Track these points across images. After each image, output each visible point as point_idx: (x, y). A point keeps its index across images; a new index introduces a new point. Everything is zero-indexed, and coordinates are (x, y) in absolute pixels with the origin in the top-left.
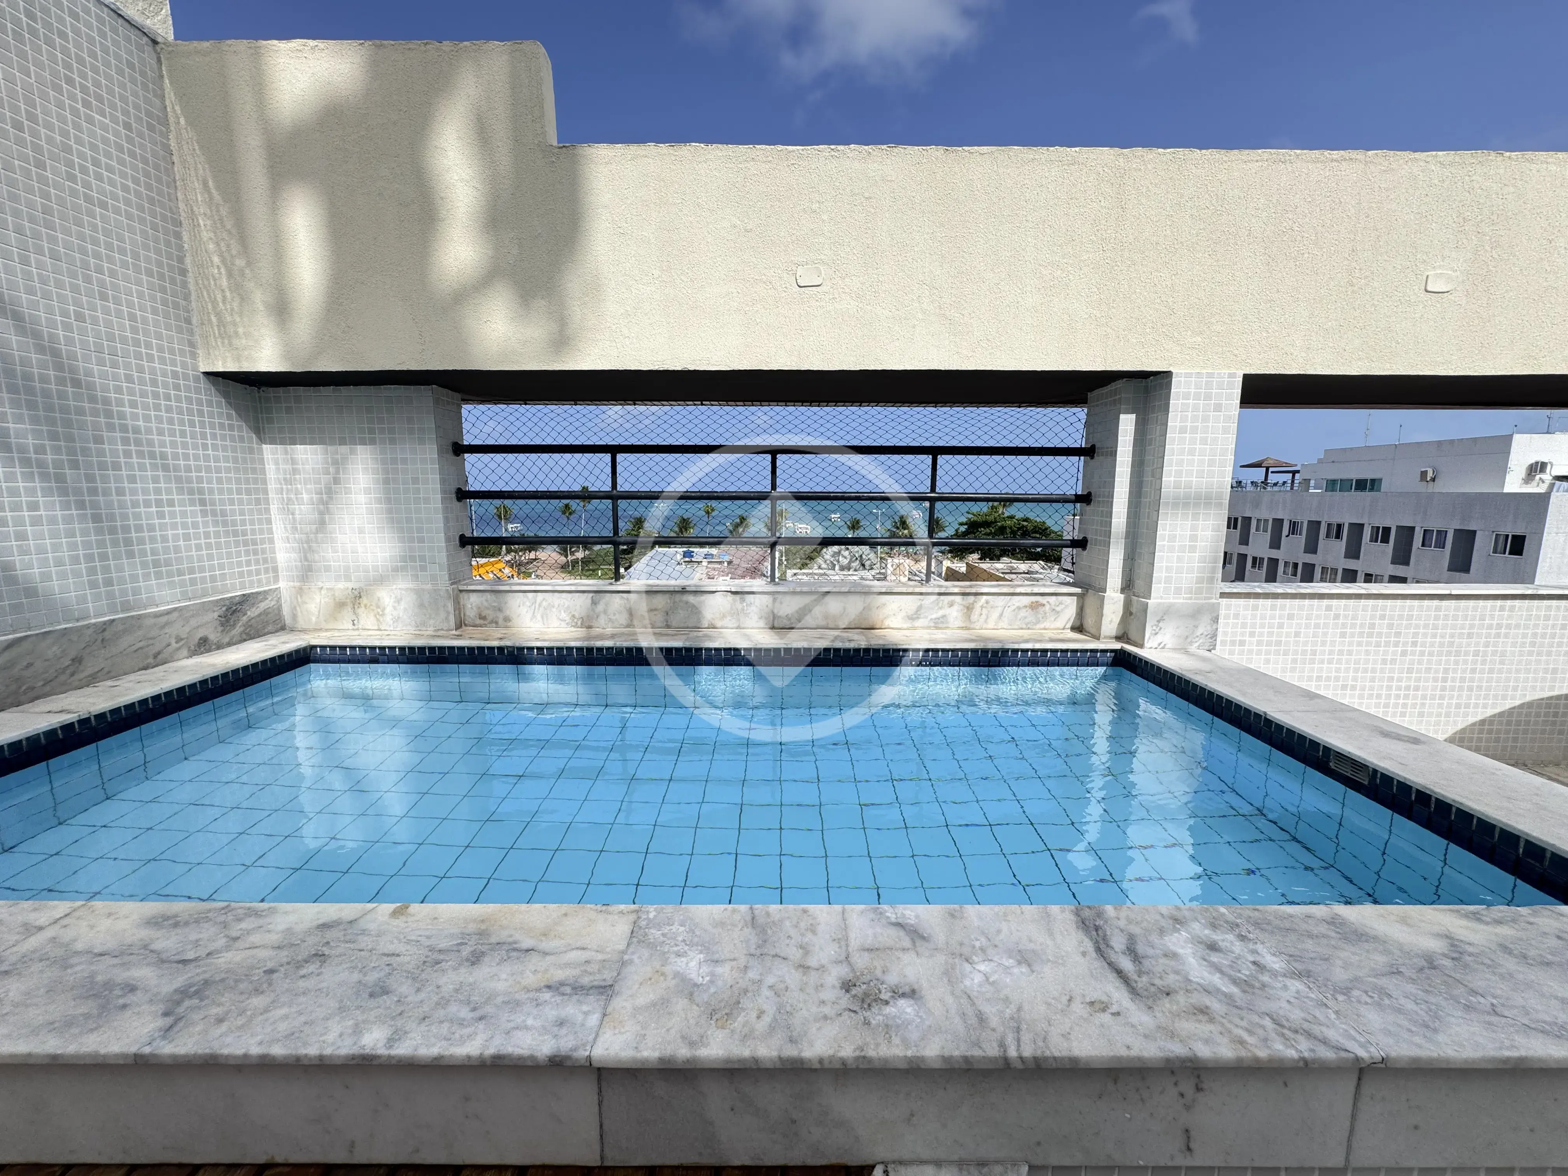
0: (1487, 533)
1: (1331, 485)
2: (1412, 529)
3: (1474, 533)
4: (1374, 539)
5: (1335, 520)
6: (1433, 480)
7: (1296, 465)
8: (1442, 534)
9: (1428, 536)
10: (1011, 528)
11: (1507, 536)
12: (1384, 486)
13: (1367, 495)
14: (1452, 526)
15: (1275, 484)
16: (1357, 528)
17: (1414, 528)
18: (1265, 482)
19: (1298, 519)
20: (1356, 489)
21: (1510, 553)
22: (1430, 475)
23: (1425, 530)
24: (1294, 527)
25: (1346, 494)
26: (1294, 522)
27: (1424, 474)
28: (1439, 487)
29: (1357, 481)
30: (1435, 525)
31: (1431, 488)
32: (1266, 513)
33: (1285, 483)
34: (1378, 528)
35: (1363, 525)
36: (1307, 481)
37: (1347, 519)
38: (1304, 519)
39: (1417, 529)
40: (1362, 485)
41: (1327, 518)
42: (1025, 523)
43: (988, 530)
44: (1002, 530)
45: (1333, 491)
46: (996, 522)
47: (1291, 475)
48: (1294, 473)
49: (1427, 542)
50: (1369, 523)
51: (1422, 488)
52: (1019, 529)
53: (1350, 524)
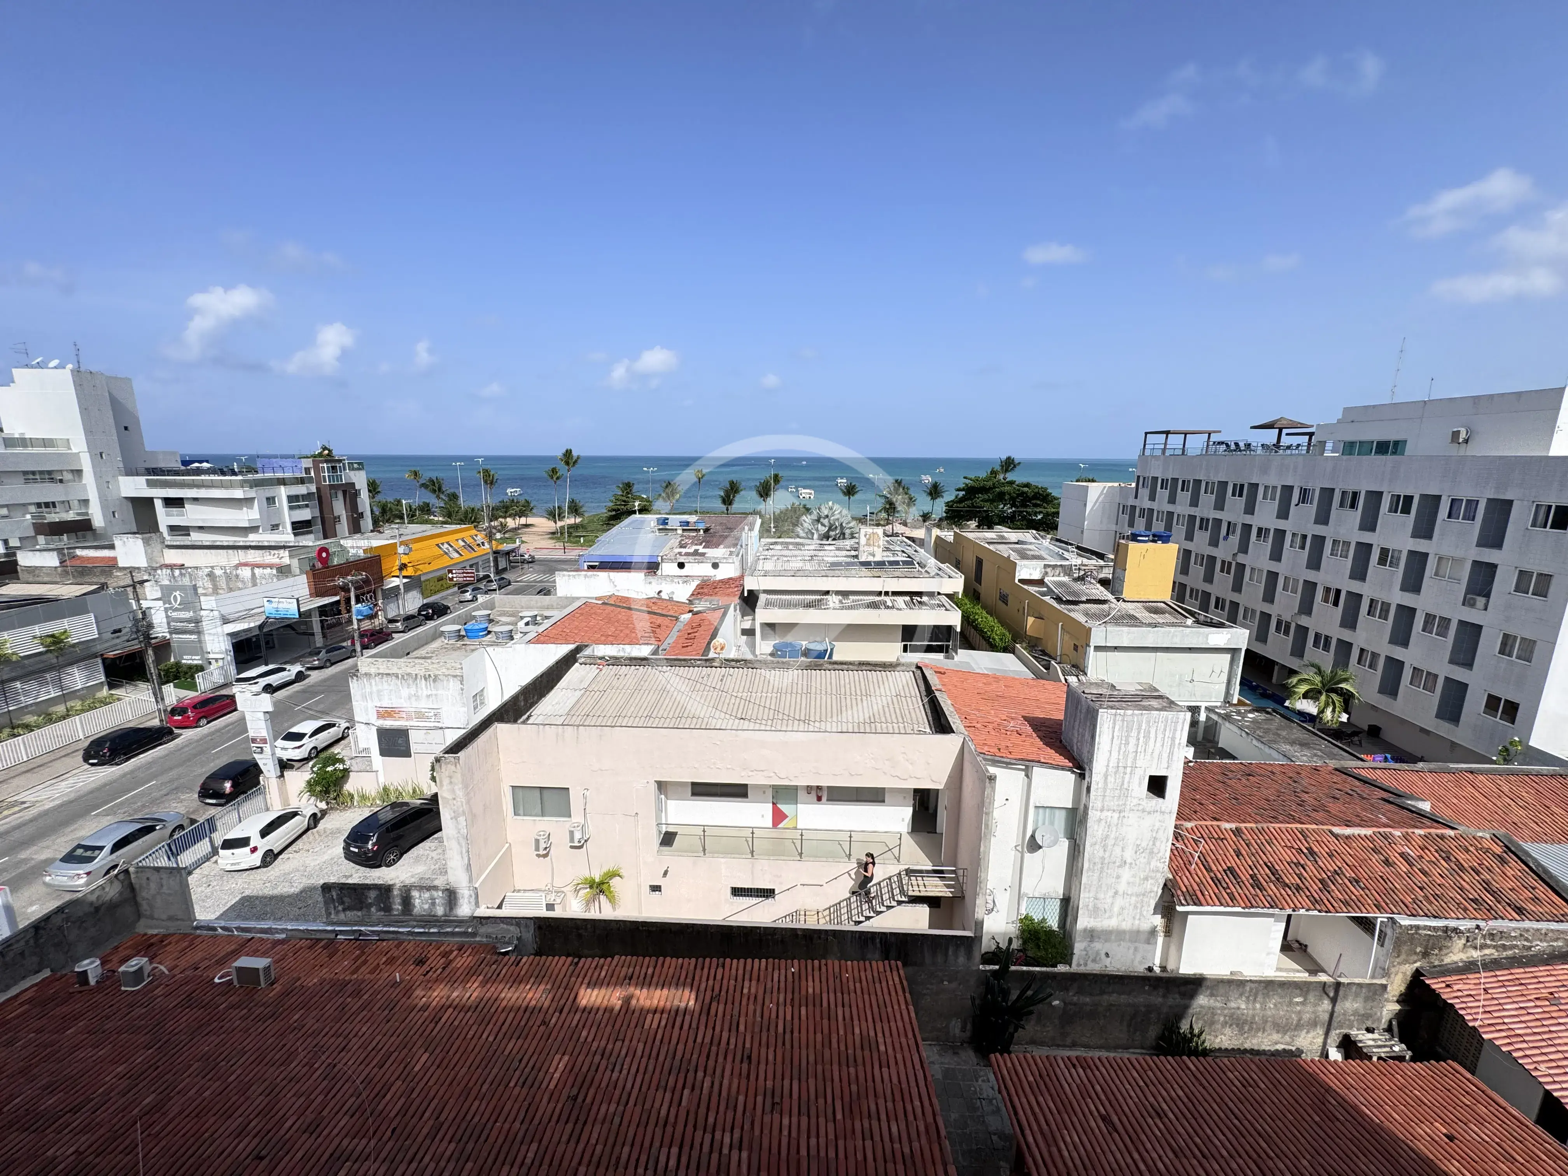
0: (1525, 503)
1: (1349, 448)
2: (1439, 497)
3: (1510, 503)
4: (1393, 509)
5: (1351, 488)
6: (1466, 441)
7: (1312, 426)
8: (1472, 504)
9: (1455, 508)
10: (1009, 494)
11: (1550, 507)
12: (1409, 450)
13: (1388, 459)
14: (1484, 494)
15: (1289, 447)
16: (1375, 497)
17: (1440, 496)
18: (1277, 445)
19: (1309, 486)
20: (1376, 452)
21: (1552, 527)
22: (1463, 436)
23: (1453, 500)
24: (1305, 494)
25: (1364, 457)
26: (1305, 490)
27: (1456, 435)
28: (1475, 450)
29: (1378, 443)
30: (1465, 493)
31: (1463, 451)
32: (1275, 480)
33: (1299, 445)
34: (1399, 496)
35: (1382, 493)
36: (1323, 444)
37: (1364, 487)
38: (1316, 485)
39: (1444, 498)
40: (1383, 448)
41: (1342, 484)
42: (1026, 489)
43: (986, 497)
44: (1001, 497)
45: (1350, 454)
46: (995, 488)
47: (1307, 437)
48: (1311, 435)
49: (1454, 512)
50: (1390, 489)
51: (1454, 451)
52: (1018, 495)
53: (1367, 492)
